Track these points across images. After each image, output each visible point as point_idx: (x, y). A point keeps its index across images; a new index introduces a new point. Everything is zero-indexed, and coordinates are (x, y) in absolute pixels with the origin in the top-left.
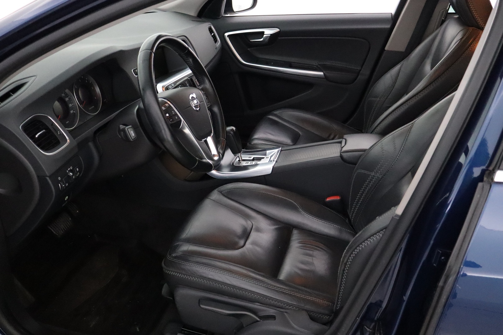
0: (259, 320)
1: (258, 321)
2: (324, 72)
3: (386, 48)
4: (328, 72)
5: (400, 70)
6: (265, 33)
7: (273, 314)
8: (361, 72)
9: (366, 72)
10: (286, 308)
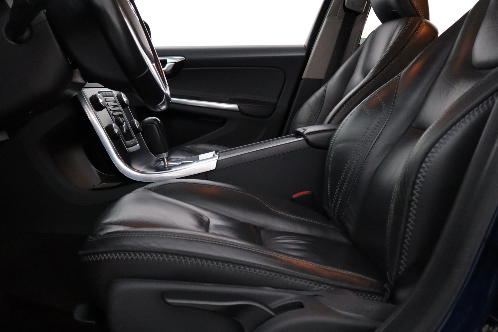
0: (273, 314)
1: (272, 316)
2: (238, 104)
3: (304, 76)
4: (242, 104)
5: (325, 91)
6: (168, 62)
7: (297, 301)
8: (278, 105)
9: (283, 104)
10: (314, 289)
